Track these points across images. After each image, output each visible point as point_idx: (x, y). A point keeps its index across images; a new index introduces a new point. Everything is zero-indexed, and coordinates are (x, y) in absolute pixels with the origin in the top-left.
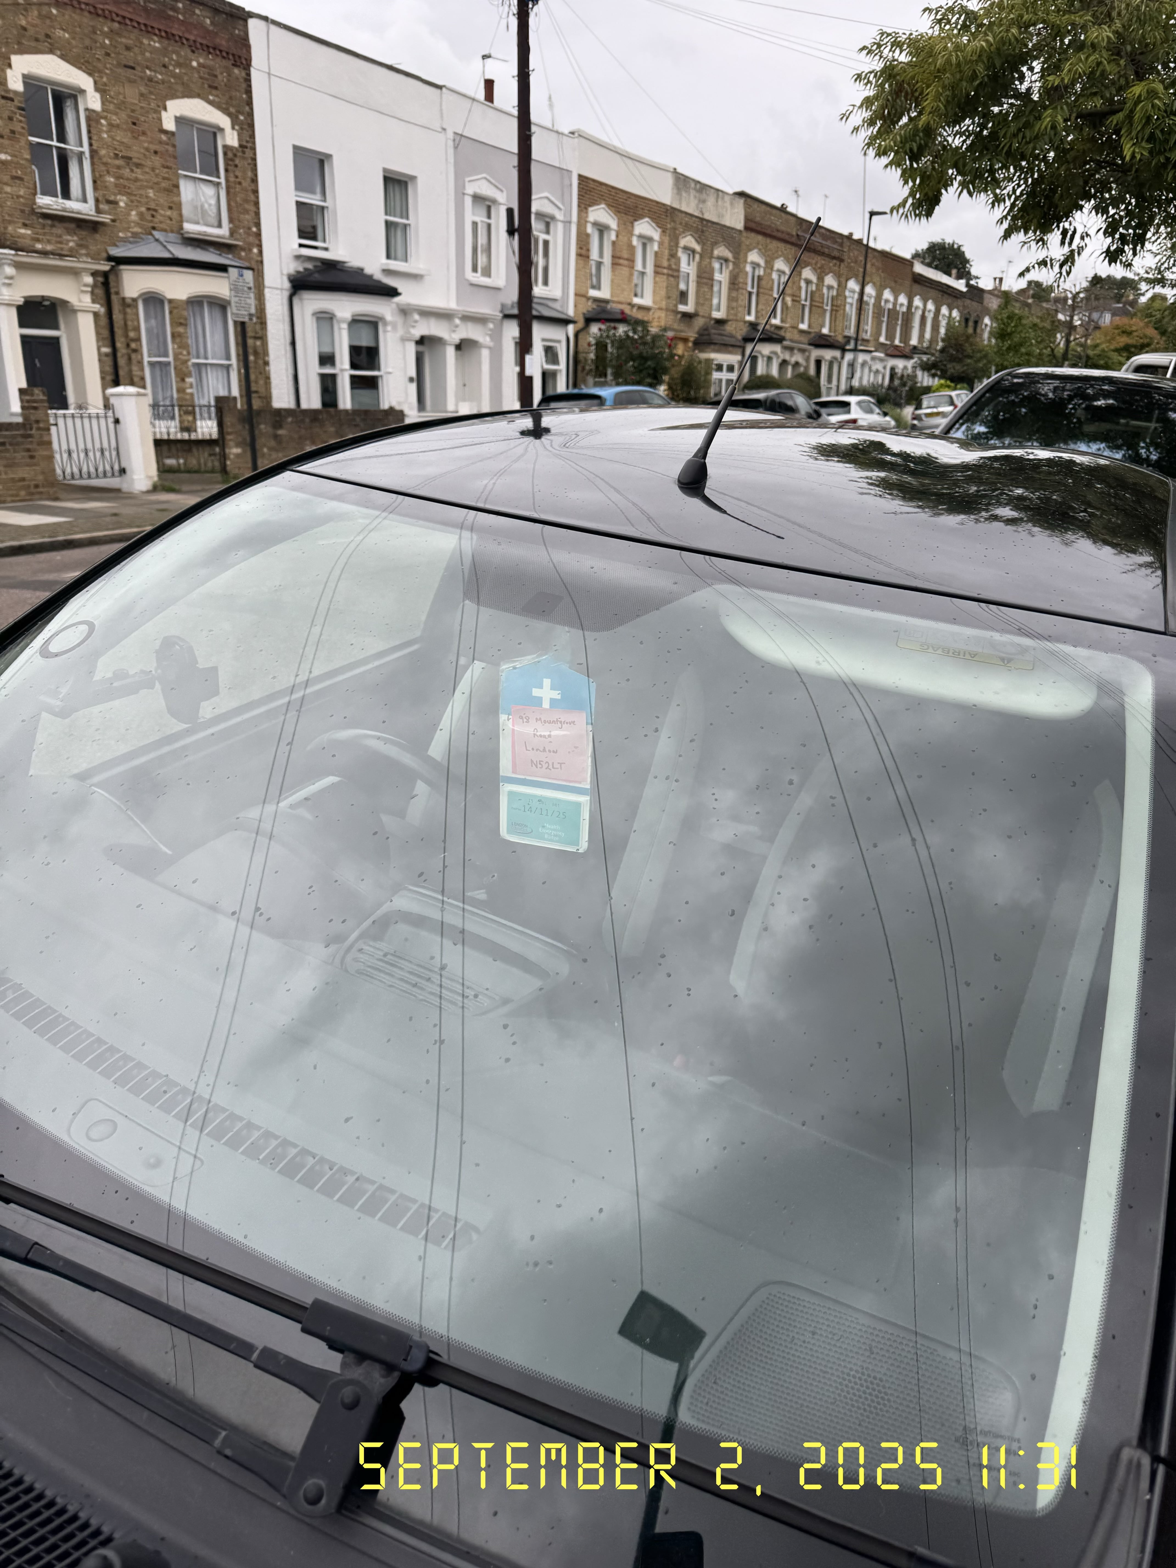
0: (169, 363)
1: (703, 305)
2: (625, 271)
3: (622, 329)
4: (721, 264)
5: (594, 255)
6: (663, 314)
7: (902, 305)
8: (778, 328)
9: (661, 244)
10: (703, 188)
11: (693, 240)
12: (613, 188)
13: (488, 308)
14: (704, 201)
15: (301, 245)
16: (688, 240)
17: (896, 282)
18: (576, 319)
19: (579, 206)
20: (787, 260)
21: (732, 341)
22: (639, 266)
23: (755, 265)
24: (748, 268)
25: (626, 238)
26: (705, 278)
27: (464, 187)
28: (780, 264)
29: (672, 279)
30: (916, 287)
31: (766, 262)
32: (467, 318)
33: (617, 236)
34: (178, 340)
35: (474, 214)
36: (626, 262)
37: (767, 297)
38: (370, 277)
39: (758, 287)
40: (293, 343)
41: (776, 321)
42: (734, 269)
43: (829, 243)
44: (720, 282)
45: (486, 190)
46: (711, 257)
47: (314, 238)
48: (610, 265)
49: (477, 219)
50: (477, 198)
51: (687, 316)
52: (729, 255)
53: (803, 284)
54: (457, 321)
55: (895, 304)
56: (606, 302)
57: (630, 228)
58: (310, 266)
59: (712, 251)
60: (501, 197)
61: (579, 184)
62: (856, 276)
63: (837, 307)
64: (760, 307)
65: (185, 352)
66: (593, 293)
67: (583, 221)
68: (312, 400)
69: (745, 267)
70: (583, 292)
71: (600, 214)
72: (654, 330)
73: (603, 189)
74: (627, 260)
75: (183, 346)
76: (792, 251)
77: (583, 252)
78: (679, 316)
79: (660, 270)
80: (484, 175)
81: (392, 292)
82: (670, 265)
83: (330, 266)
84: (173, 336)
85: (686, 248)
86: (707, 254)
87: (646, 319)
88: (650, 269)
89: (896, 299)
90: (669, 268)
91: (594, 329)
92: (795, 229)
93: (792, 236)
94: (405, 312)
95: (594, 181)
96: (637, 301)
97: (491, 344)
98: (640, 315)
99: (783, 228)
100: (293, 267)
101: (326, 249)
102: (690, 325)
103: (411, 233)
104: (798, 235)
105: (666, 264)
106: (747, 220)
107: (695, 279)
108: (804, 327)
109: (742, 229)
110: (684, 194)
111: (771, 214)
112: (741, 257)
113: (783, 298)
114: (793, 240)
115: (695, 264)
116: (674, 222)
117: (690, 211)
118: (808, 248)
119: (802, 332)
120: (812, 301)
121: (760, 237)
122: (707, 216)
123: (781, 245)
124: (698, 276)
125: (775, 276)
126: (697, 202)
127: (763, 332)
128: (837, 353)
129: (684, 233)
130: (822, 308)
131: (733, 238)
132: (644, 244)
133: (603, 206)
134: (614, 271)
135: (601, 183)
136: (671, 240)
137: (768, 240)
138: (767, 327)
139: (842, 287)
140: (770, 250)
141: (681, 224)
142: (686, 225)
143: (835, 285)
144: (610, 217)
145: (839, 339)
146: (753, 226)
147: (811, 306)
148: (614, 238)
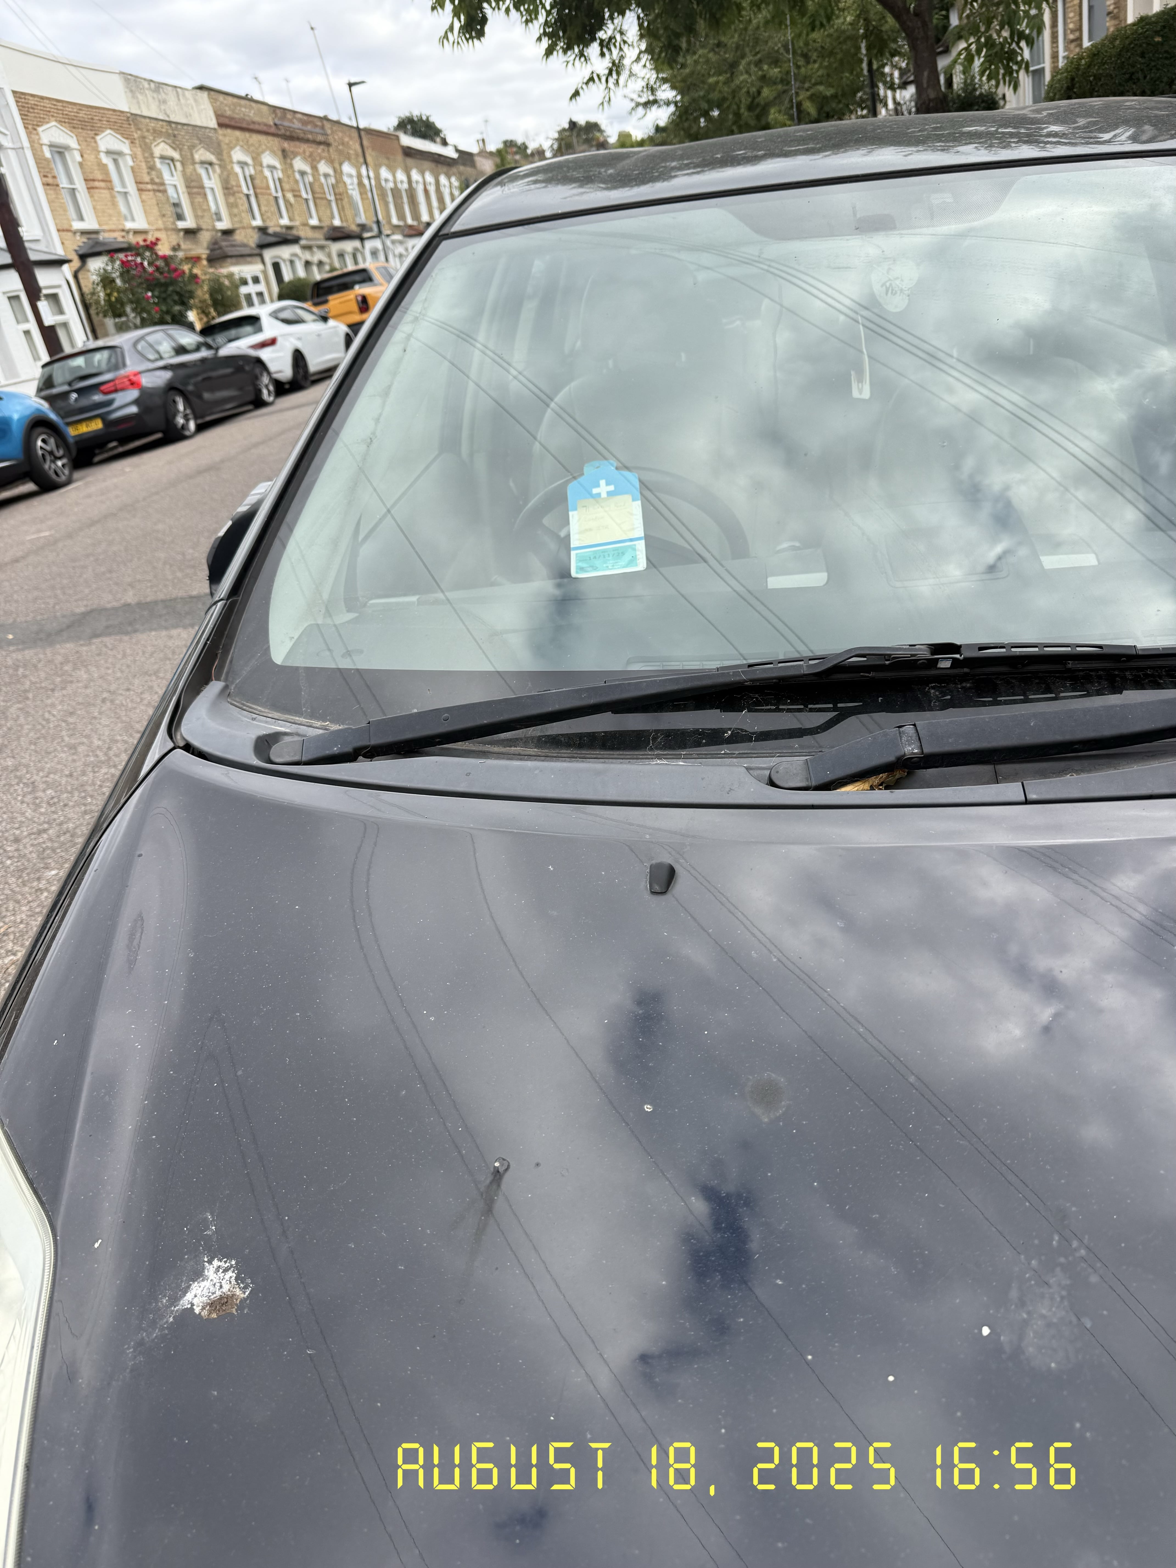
1: (202, 217)
2: (105, 194)
4: (207, 169)
5: (64, 182)
6: (164, 234)
7: (402, 182)
8: (289, 228)
9: (134, 157)
10: (159, 87)
11: (167, 147)
12: (58, 101)
14: (165, 102)
16: (161, 148)
17: (388, 158)
18: (69, 258)
19: (25, 127)
20: (273, 152)
21: (246, 251)
22: (117, 185)
23: (243, 164)
24: (237, 169)
25: (93, 157)
26: (195, 187)
28: (268, 159)
29: (159, 194)
30: (410, 162)
31: (254, 159)
33: (82, 156)
36: (102, 184)
37: (266, 197)
39: (254, 188)
41: (285, 221)
42: (222, 172)
43: (310, 128)
44: (212, 189)
46: (193, 163)
48: (86, 190)
51: (190, 232)
52: (212, 158)
53: (299, 177)
55: (395, 183)
56: (96, 232)
57: (93, 144)
59: (192, 155)
61: (17, 102)
62: (348, 159)
63: (340, 194)
64: (263, 209)
66: (78, 225)
67: (36, 145)
69: (232, 168)
70: (65, 226)
71: (53, 133)
72: (163, 251)
73: (46, 103)
74: (103, 181)
76: (274, 142)
77: (50, 181)
78: (182, 233)
79: (142, 186)
82: (152, 179)
85: (163, 157)
86: (187, 161)
87: (148, 242)
88: (131, 187)
89: (394, 176)
91: (93, 265)
92: (270, 119)
93: (271, 126)
95: (32, 95)
96: (129, 225)
98: (140, 241)
99: (258, 119)
102: (197, 242)
104: (275, 125)
105: (147, 179)
106: (218, 116)
107: (184, 189)
108: (314, 222)
109: (216, 126)
110: (140, 97)
111: (240, 106)
112: (225, 156)
113: (284, 196)
114: (273, 130)
115: (179, 173)
116: (139, 129)
117: (154, 115)
118: (291, 137)
119: (314, 228)
120: (313, 192)
121: (238, 133)
122: (173, 118)
123: (263, 138)
124: (188, 187)
125: (267, 173)
126: (157, 103)
127: (275, 234)
128: (357, 243)
129: (154, 140)
130: (326, 199)
131: (209, 137)
132: (115, 161)
133: (54, 123)
134: (92, 196)
135: (42, 98)
136: (144, 151)
137: (247, 135)
138: (278, 229)
139: (338, 173)
140: (252, 145)
141: (148, 131)
142: (155, 131)
143: (330, 171)
144: (65, 135)
145: (354, 228)
146: (227, 121)
147: (314, 198)
148: (79, 158)
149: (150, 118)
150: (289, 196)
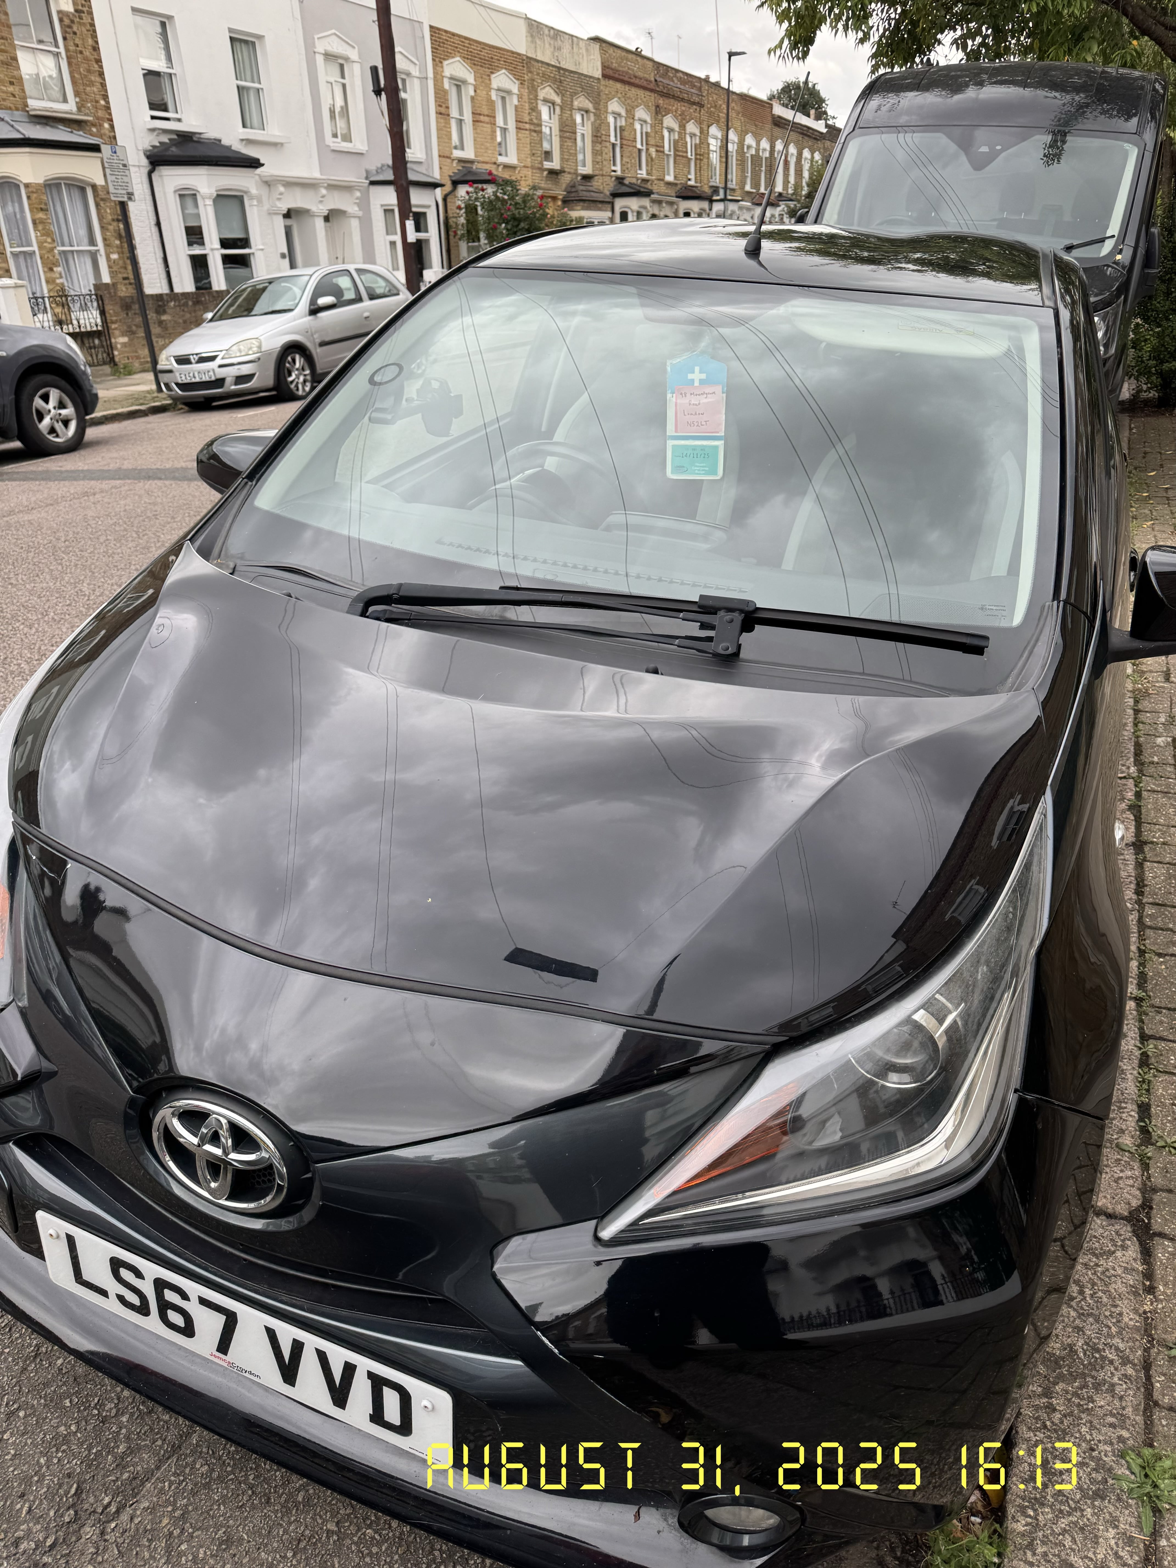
0: (34, 252)
1: (567, 160)
2: (487, 128)
3: (490, 190)
4: (583, 115)
5: (454, 113)
6: (529, 172)
7: (764, 150)
8: (645, 181)
9: (520, 97)
10: (557, 34)
11: (552, 91)
12: (466, 38)
13: (353, 175)
14: (559, 49)
15: (153, 118)
16: (547, 92)
17: (756, 126)
18: (443, 182)
19: (434, 60)
20: (647, 107)
21: (599, 197)
22: (500, 121)
23: (617, 115)
24: (611, 119)
25: (485, 92)
26: (567, 131)
27: (314, 46)
28: (641, 113)
29: (535, 134)
30: (777, 131)
31: (627, 111)
32: (333, 187)
33: (475, 91)
34: (40, 227)
35: (327, 74)
36: (486, 119)
37: (631, 148)
38: (229, 148)
39: (621, 139)
40: (158, 224)
41: (643, 173)
42: (595, 120)
43: (687, 87)
44: (583, 135)
45: (337, 47)
46: (571, 109)
47: (166, 110)
48: (471, 123)
49: (332, 80)
50: (329, 56)
51: (553, 173)
52: (590, 106)
53: (666, 133)
54: (324, 191)
55: (757, 150)
56: (472, 162)
57: (488, 82)
58: (165, 139)
59: (572, 102)
60: (353, 55)
61: (432, 36)
62: (718, 122)
63: (702, 154)
64: (625, 159)
65: (49, 240)
66: (457, 154)
67: (439, 77)
68: (185, 283)
69: (606, 117)
70: (447, 154)
71: (456, 67)
72: (524, 189)
73: (456, 40)
74: (488, 116)
75: (48, 233)
76: (651, 98)
77: (443, 110)
78: (545, 173)
79: (521, 125)
80: (333, 31)
81: (254, 164)
82: (531, 120)
83: (185, 138)
84: (34, 223)
85: (545, 101)
86: (567, 107)
87: (513, 178)
88: (512, 125)
89: (758, 144)
90: (531, 122)
91: (463, 191)
92: (652, 74)
93: (651, 82)
94: (268, 183)
95: (446, 32)
96: (501, 159)
97: (360, 214)
98: (506, 175)
99: (640, 74)
100: (149, 141)
101: (179, 120)
102: (557, 183)
103: (265, 97)
104: (656, 81)
105: (527, 119)
106: (604, 67)
107: (558, 133)
108: (670, 178)
109: (600, 77)
110: (538, 42)
111: (627, 59)
112: (601, 106)
113: (647, 149)
114: (652, 86)
115: (557, 117)
116: (531, 72)
117: (547, 60)
118: (667, 95)
119: (669, 184)
120: (676, 150)
121: (619, 85)
122: (564, 65)
123: (641, 93)
124: (561, 131)
125: (637, 126)
126: (552, 49)
127: (630, 185)
128: (705, 205)
129: (542, 84)
130: (687, 157)
131: (592, 87)
132: (503, 98)
133: (458, 58)
134: (475, 129)
135: (454, 34)
136: (530, 92)
137: (627, 88)
138: (634, 181)
139: (705, 134)
140: (629, 98)
141: (538, 74)
142: (544, 74)
143: (697, 132)
144: (466, 71)
145: (707, 189)
146: (611, 73)
147: (676, 156)
148: (472, 93)
149: (542, 62)
150: (652, 150)
